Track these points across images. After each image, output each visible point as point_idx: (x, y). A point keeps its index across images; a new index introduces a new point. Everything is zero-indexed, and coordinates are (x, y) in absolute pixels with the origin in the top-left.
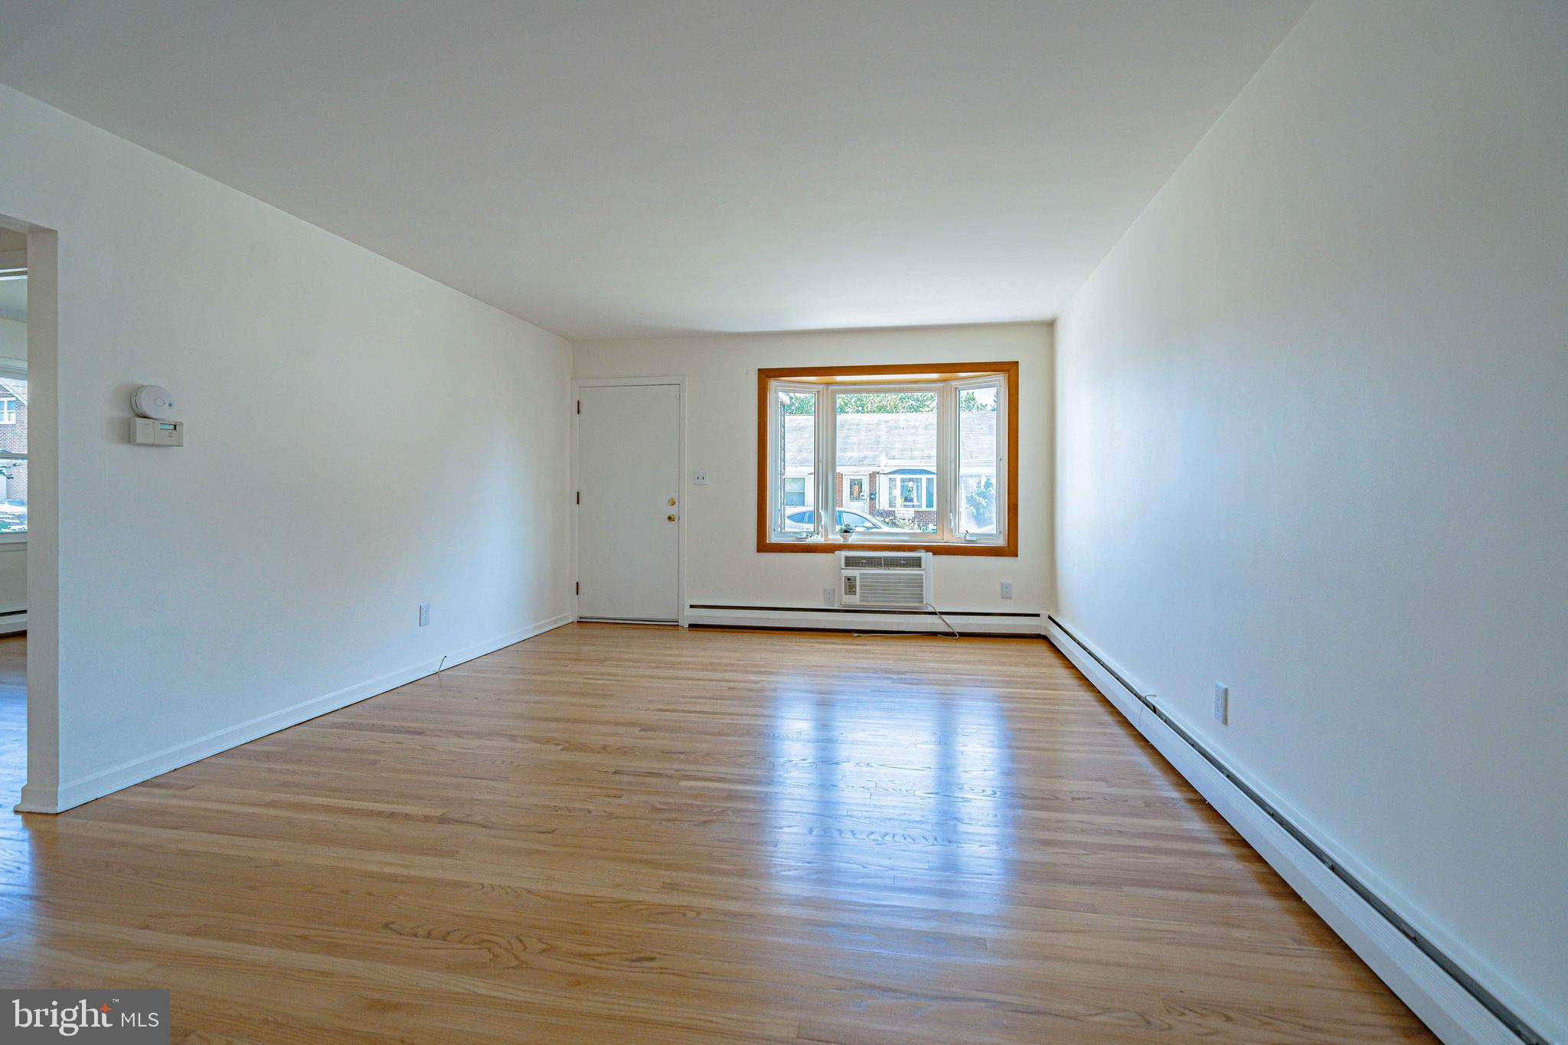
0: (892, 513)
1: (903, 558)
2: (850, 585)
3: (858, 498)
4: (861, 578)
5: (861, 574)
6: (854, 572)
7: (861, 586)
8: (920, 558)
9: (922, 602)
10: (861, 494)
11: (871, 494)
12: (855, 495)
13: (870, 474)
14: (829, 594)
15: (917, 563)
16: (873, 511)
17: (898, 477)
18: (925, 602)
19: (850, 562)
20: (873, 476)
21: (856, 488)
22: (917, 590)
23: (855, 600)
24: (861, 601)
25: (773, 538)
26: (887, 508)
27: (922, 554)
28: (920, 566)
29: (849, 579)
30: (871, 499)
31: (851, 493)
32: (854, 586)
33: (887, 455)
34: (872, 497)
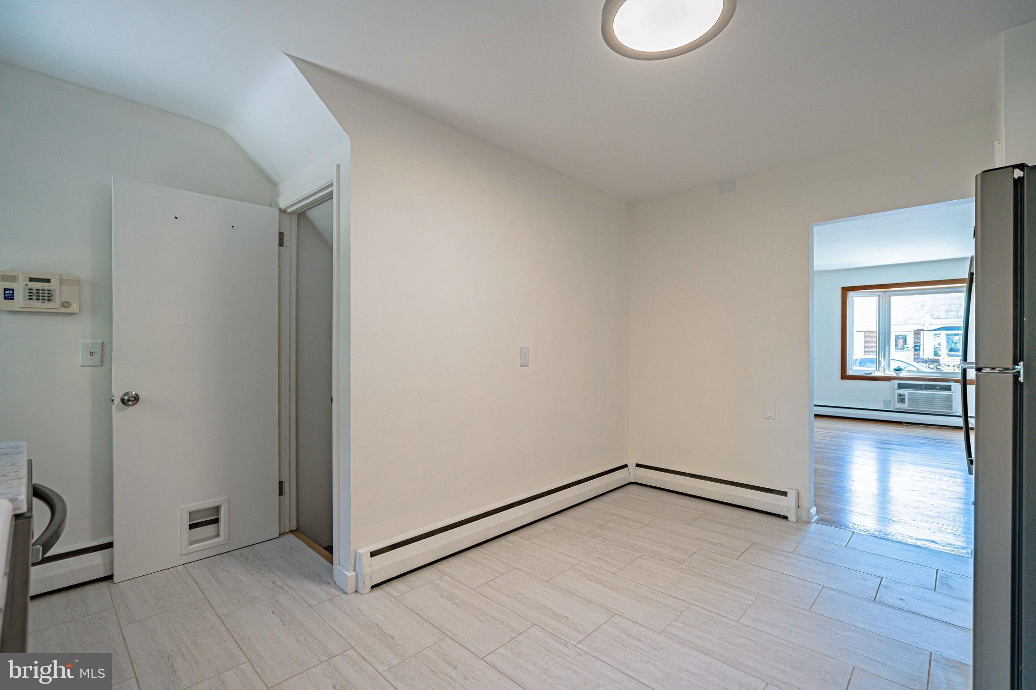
0: (937, 361)
1: (938, 385)
2: (901, 399)
3: (903, 349)
4: (908, 395)
5: (909, 393)
6: (902, 391)
7: (908, 399)
8: (950, 386)
9: (952, 410)
10: (905, 346)
11: (915, 346)
12: (899, 347)
13: (915, 331)
14: (886, 402)
15: (949, 388)
16: (917, 359)
17: (943, 333)
18: (954, 409)
19: (900, 386)
20: (917, 333)
21: (901, 342)
22: (949, 403)
23: (905, 406)
24: (908, 407)
25: (850, 372)
26: (932, 357)
27: (952, 384)
28: (950, 390)
29: (900, 395)
30: (916, 350)
31: (896, 345)
32: (904, 399)
33: (932, 316)
34: (917, 348)
